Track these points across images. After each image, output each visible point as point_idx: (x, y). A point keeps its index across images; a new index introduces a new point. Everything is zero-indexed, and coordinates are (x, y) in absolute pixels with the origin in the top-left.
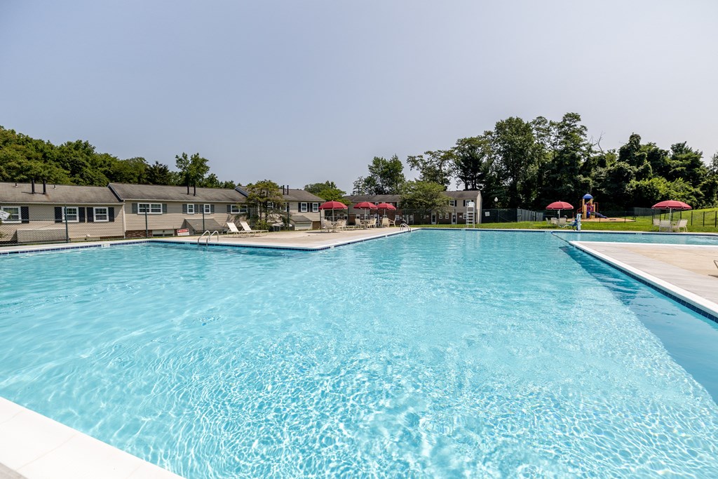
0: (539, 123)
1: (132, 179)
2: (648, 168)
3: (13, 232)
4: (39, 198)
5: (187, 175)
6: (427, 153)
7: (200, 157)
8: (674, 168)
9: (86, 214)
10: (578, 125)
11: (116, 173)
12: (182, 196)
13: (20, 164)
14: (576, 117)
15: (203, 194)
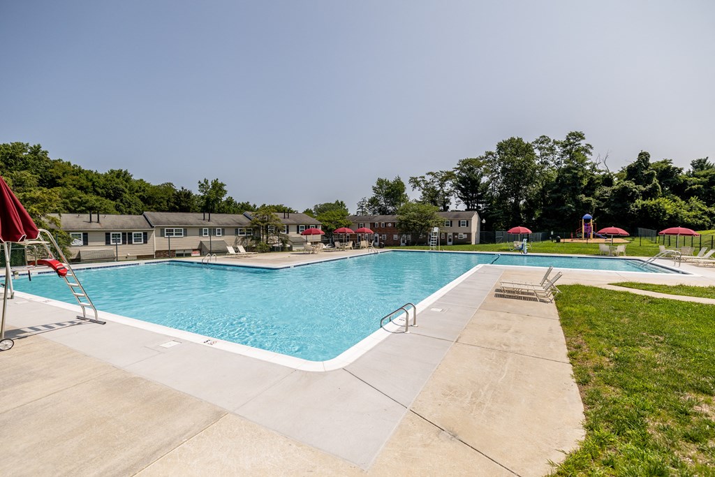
0: (542, 142)
1: (162, 202)
2: (657, 187)
3: (77, 253)
4: (95, 226)
5: (208, 199)
6: (428, 174)
7: (219, 182)
8: (691, 185)
9: (127, 237)
10: (583, 143)
11: (150, 197)
12: (199, 222)
13: (80, 198)
14: (580, 136)
15: (217, 219)
